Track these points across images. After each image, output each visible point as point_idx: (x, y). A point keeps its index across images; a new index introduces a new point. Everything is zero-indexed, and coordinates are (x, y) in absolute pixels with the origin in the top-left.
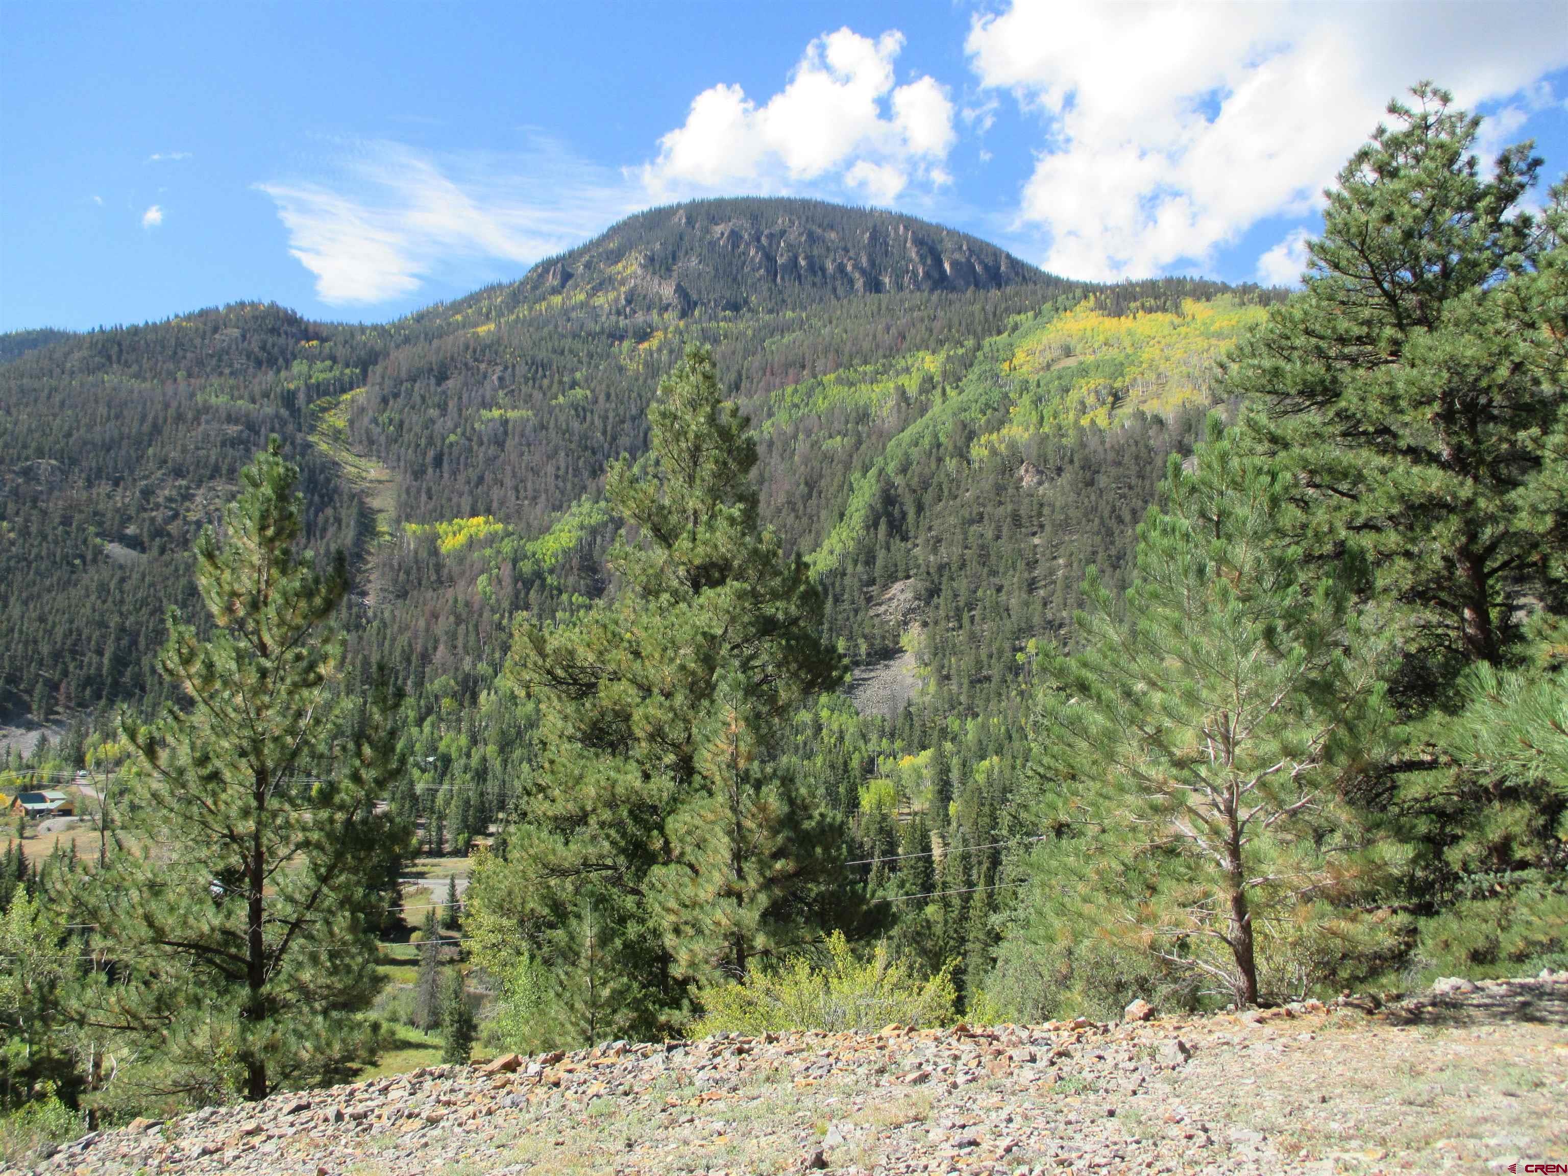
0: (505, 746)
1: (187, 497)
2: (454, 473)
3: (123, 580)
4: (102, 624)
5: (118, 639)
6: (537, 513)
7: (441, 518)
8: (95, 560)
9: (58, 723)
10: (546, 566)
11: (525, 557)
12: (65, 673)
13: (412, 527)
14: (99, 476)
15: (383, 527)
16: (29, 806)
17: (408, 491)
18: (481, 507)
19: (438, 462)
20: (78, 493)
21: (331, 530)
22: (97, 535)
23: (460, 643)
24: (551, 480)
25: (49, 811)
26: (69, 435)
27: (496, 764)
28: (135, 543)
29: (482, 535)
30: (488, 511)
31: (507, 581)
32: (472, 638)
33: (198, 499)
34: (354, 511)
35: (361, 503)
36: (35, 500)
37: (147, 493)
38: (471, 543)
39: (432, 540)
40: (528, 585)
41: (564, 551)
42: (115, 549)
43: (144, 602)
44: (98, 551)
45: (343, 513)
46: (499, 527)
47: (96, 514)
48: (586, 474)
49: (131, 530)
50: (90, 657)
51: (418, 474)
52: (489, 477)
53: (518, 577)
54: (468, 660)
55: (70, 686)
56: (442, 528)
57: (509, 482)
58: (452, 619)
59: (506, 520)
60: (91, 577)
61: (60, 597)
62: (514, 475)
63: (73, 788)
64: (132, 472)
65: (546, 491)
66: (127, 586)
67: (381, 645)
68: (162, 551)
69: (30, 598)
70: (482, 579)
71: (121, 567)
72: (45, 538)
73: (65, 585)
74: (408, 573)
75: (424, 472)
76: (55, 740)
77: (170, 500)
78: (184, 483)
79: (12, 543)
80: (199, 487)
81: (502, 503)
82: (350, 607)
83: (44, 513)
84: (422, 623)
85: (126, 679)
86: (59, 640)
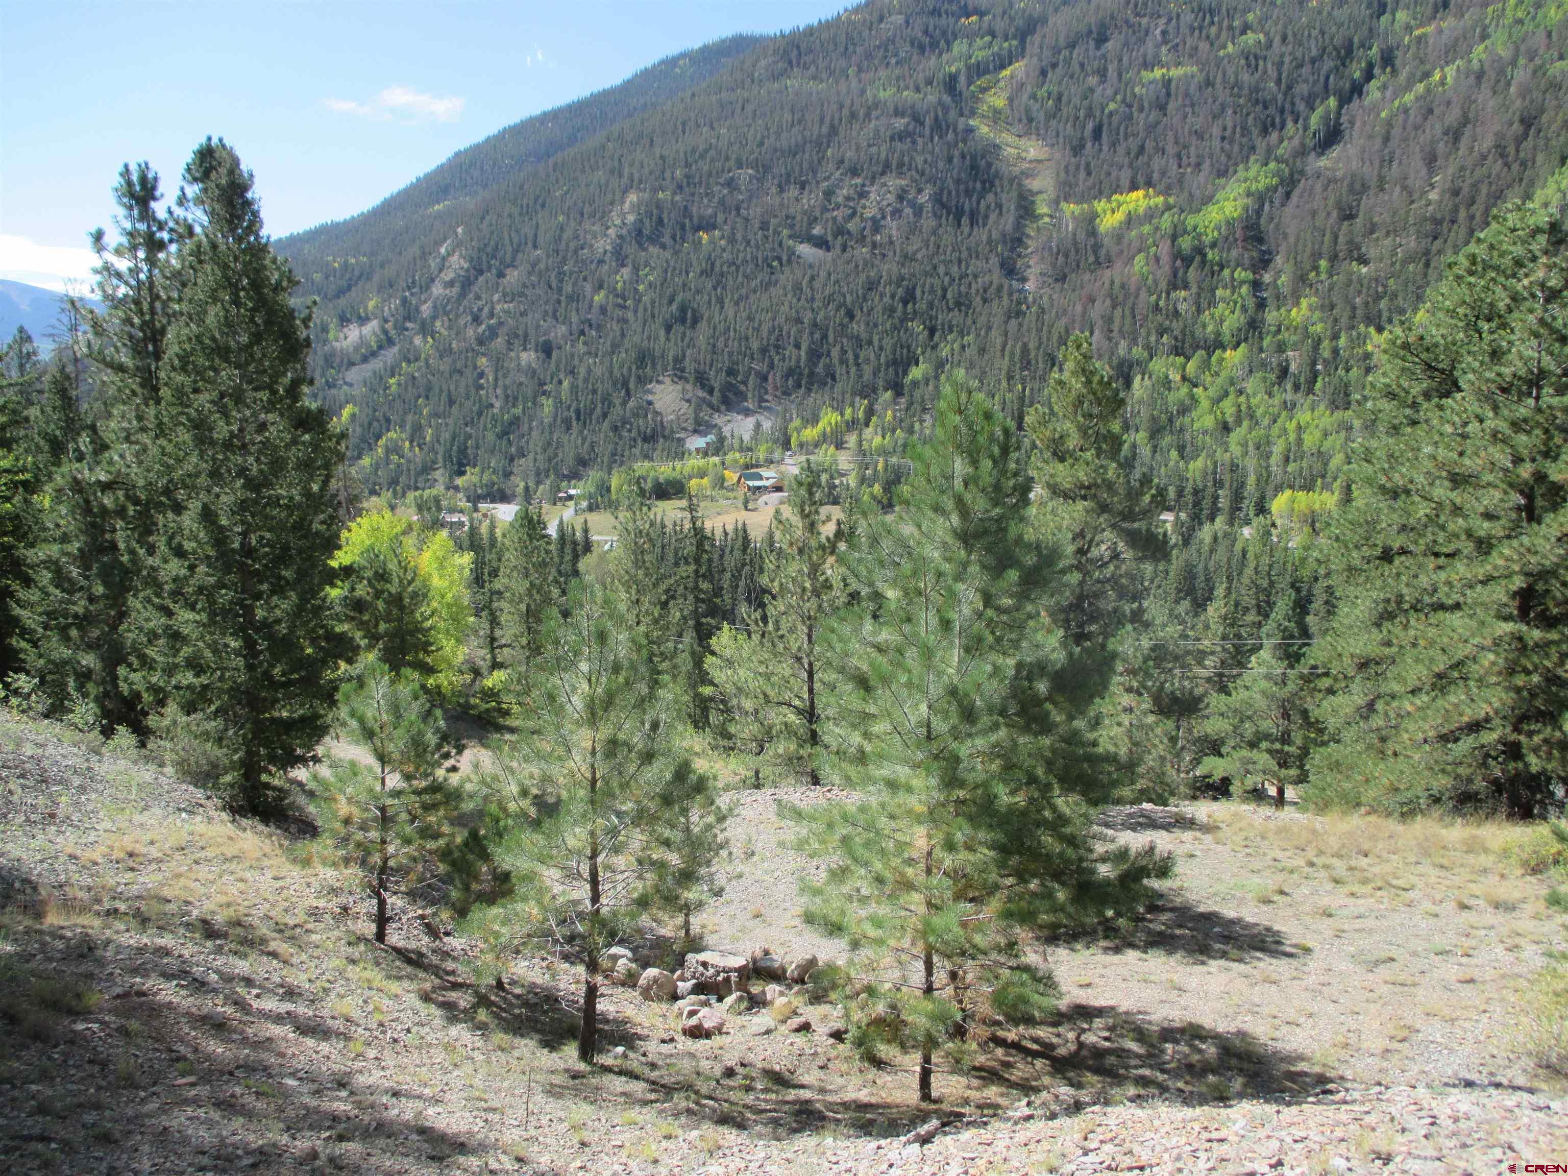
0: (1155, 433)
1: (863, 195)
2: (1113, 145)
3: (812, 278)
4: (799, 321)
5: (812, 333)
6: (1199, 181)
7: (1099, 195)
8: (789, 261)
9: (767, 409)
10: (1207, 240)
11: (1185, 232)
12: (772, 366)
13: (1070, 209)
14: (788, 182)
15: (1043, 209)
16: (751, 483)
17: (1067, 171)
18: (1141, 179)
19: (1097, 133)
20: (771, 199)
21: (993, 217)
22: (790, 237)
23: (1116, 326)
24: (1216, 143)
25: (766, 488)
26: (762, 144)
27: (1145, 451)
28: (821, 243)
29: (1141, 211)
30: (1149, 184)
31: (1165, 259)
32: (1128, 321)
33: (872, 196)
34: (1014, 194)
35: (1020, 185)
36: (738, 209)
37: (829, 194)
38: (1130, 220)
39: (1092, 217)
40: (1187, 261)
41: (1228, 223)
42: (805, 250)
43: (829, 299)
44: (792, 253)
45: (1004, 196)
46: (1160, 200)
47: (787, 217)
48: (1255, 132)
49: (817, 231)
50: (790, 351)
51: (1077, 150)
52: (1149, 145)
53: (1177, 255)
54: (1123, 344)
55: (776, 378)
56: (1100, 206)
57: (1171, 149)
58: (1108, 301)
59: (1167, 192)
60: (786, 277)
61: (765, 297)
62: (1176, 143)
63: (783, 468)
64: (815, 172)
65: (1211, 156)
66: (817, 284)
67: (1039, 330)
68: (844, 249)
69: (741, 298)
70: (1140, 260)
71: (811, 266)
72: (749, 242)
73: (767, 286)
74: (1067, 256)
75: (1082, 147)
76: (767, 425)
77: (848, 198)
78: (858, 181)
79: (724, 250)
80: (872, 184)
81: (1163, 173)
82: (1010, 294)
83: (747, 220)
84: (1079, 308)
85: (820, 369)
86: (765, 335)
